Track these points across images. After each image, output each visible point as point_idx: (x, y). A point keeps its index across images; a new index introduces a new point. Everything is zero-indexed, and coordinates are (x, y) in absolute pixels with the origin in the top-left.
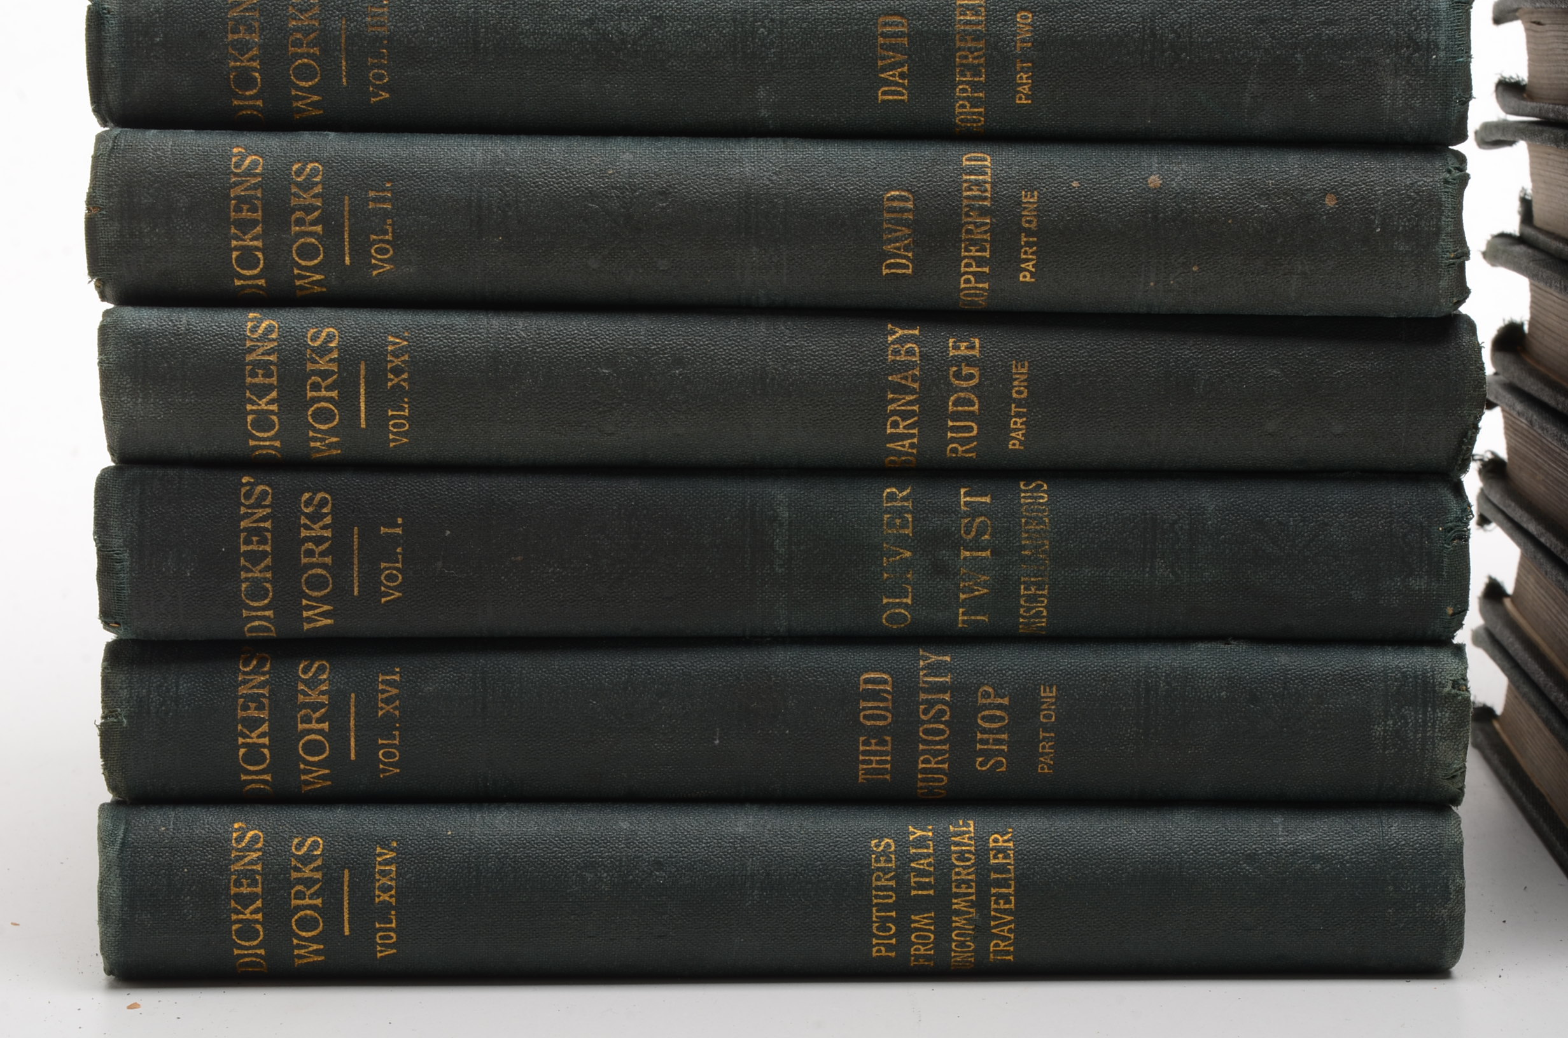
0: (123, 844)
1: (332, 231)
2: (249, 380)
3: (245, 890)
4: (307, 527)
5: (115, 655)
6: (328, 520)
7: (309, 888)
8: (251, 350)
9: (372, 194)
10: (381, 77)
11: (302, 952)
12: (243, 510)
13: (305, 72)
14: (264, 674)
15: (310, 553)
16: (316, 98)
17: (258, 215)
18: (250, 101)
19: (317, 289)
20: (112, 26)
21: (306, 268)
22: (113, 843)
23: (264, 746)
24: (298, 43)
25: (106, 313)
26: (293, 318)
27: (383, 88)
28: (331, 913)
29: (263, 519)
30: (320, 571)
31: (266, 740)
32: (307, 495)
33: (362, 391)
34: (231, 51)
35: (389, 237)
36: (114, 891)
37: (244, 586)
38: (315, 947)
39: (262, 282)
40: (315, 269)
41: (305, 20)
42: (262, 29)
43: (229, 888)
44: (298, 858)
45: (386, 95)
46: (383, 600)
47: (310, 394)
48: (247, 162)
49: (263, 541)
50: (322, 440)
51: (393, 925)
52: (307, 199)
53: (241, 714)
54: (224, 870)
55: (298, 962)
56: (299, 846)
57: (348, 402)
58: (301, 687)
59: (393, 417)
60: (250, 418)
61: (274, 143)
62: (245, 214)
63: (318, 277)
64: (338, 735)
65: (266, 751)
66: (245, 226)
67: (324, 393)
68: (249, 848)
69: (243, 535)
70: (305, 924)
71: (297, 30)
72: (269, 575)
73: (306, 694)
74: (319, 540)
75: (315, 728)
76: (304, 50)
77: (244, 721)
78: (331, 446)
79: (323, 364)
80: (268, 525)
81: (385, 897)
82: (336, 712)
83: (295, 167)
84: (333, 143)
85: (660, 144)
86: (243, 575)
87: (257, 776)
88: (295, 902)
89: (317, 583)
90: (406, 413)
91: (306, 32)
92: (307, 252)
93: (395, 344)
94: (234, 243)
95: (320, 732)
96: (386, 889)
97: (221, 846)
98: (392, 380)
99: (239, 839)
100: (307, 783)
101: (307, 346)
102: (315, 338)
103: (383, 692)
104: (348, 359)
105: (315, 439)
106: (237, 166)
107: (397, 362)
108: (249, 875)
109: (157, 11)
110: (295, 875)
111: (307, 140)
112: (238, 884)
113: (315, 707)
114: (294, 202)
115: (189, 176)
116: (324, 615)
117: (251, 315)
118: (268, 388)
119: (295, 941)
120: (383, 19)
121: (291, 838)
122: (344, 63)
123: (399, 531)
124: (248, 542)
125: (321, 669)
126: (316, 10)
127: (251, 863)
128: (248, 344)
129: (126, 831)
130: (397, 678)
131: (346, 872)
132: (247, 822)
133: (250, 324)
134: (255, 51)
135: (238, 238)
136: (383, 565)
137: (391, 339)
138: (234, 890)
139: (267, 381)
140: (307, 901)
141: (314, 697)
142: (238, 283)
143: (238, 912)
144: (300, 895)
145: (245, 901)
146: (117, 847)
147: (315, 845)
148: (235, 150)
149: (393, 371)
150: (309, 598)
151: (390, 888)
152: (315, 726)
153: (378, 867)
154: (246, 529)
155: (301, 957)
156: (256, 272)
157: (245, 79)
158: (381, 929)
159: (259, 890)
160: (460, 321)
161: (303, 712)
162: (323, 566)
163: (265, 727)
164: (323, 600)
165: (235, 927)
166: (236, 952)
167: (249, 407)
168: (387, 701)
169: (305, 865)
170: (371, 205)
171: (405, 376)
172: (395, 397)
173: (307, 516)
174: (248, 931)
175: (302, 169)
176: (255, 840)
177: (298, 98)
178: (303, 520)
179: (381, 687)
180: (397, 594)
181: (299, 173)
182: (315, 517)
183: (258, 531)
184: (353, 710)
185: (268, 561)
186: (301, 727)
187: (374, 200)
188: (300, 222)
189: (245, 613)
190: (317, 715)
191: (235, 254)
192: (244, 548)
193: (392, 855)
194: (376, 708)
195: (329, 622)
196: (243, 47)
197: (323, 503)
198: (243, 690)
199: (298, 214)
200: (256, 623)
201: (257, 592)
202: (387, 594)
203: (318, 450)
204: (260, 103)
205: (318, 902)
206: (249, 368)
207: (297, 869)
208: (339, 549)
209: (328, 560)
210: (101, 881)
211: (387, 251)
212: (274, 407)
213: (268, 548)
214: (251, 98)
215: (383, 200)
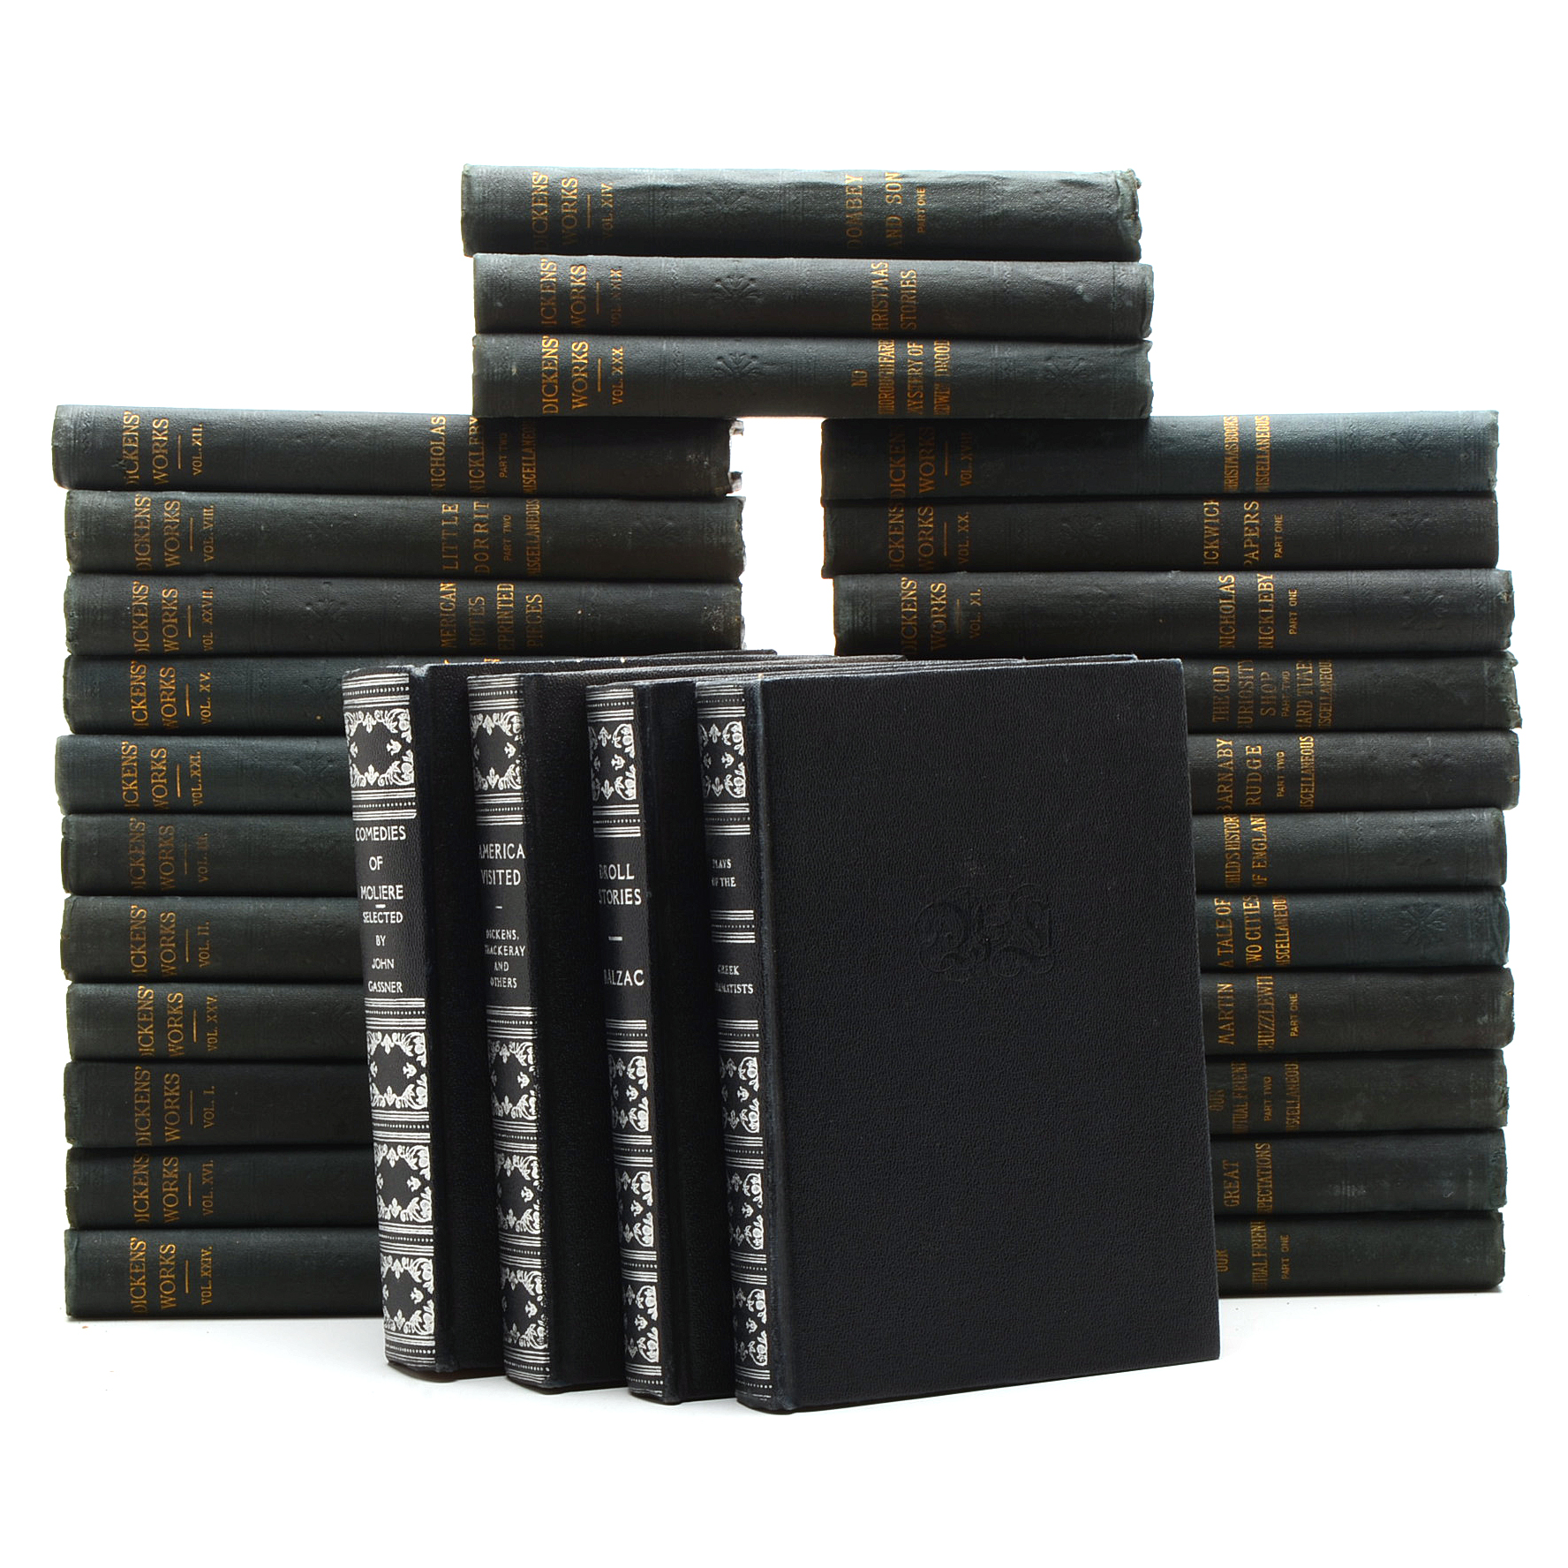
0: (77, 1248)
1: (180, 947)
2: (139, 1019)
3: (137, 1271)
4: (168, 1091)
5: (73, 1156)
6: (178, 1088)
7: (168, 1269)
8: (141, 1004)
9: (199, 928)
10: (204, 870)
11: (165, 1302)
12: (136, 1083)
13: (167, 869)
14: (146, 1164)
15: (169, 1104)
16: (171, 880)
17: (144, 939)
18: (140, 882)
19: (172, 974)
20: (73, 848)
21: (167, 964)
22: (72, 1248)
23: (146, 1199)
24: (164, 855)
25: (69, 987)
26: (161, 988)
27: (205, 875)
28: (179, 1282)
29: (146, 1087)
30: (173, 1113)
31: (147, 1197)
32: (167, 1076)
33: (194, 1024)
34: (131, 859)
35: (207, 949)
36: (73, 1272)
37: (136, 1120)
38: (171, 1299)
39: (145, 971)
40: (171, 964)
41: (167, 843)
42: (146, 849)
43: (129, 1269)
44: (163, 1255)
45: (206, 879)
46: (205, 1127)
47: (169, 1026)
48: (139, 913)
49: (146, 1098)
50: (174, 1048)
51: (210, 1288)
52: (167, 931)
53: (135, 1184)
54: (127, 1260)
55: (163, 1307)
56: (163, 1249)
57: (187, 1029)
58: (164, 1170)
59: (210, 1036)
60: (140, 1038)
61: (152, 903)
62: (138, 938)
63: (173, 968)
64: (182, 1194)
65: (147, 1202)
66: (138, 944)
67: (176, 1025)
68: (139, 1250)
69: (136, 1095)
70: (167, 1287)
71: (163, 848)
72: (149, 1115)
73: (166, 1174)
74: (173, 1098)
75: (171, 1191)
76: (166, 858)
77: (136, 1187)
78: (179, 1051)
79: (175, 1011)
80: (148, 1090)
81: (206, 1274)
82: (181, 1183)
83: (162, 915)
84: (180, 902)
85: (340, 902)
86: (136, 1115)
87: (142, 1215)
88: (162, 1277)
89: (173, 1119)
90: (216, 1034)
91: (167, 849)
92: (168, 956)
93: (210, 1001)
94: (132, 952)
95: (173, 1192)
96: (206, 1270)
97: (126, 1249)
98: (210, 1019)
99: (134, 1246)
100: (167, 1218)
101: (167, 1002)
102: (171, 998)
103: (205, 1172)
104: (188, 1008)
105: (172, 1048)
106: (134, 915)
107: (211, 1010)
108: (138, 1263)
109: (95, 840)
110: (161, 1263)
111: (167, 901)
112: (134, 1268)
113: (171, 1180)
114: (162, 932)
115: (110, 920)
116: (176, 1134)
117: (140, 987)
118: (149, 1023)
119: (162, 1296)
120: (205, 842)
121: (159, 1245)
122: (186, 864)
123: (213, 1092)
124: (138, 1099)
125: (174, 1162)
126: (172, 839)
127: (140, 1257)
128: (139, 1001)
129: (78, 1242)
130: (211, 1165)
131: (187, 1262)
132: (137, 1237)
133: (140, 992)
134: (142, 859)
135: (134, 950)
136: (205, 1109)
137: (208, 998)
138: (131, 1271)
139: (148, 1020)
140: (168, 1276)
141: (171, 1175)
142: (134, 971)
143: (134, 1282)
144: (164, 1273)
145: (137, 1276)
146: (74, 1249)
147: (171, 1248)
148: (133, 907)
149: (209, 1014)
150: (168, 1126)
151: (208, 1269)
152: (171, 1189)
153: (203, 1259)
154: (137, 1092)
155: (164, 1304)
156: (143, 966)
157: (137, 872)
158: (204, 1290)
159: (144, 1270)
160: (242, 989)
161: (165, 1183)
162: (176, 1110)
163: (147, 1190)
164: (175, 1127)
165: (132, 1289)
166: (132, 1302)
167: (139, 1032)
168: (206, 1177)
169: (167, 1258)
170: (199, 933)
171: (215, 1016)
172: (211, 1026)
173: (167, 1085)
174: (138, 1291)
175: (166, 916)
176: (142, 1246)
177: (163, 880)
178: (166, 1088)
179: (204, 1170)
180: (212, 1124)
181: (164, 918)
182: (172, 1086)
183: (143, 1093)
184: (190, 1181)
185: (149, 1108)
186: (164, 1190)
187: (201, 931)
188: (164, 942)
189: (137, 1134)
190: (172, 1184)
191: (132, 958)
192: (136, 1102)
193: (209, 1253)
194: (202, 1181)
195: (178, 1138)
196: (137, 857)
197: (175, 1079)
198: (136, 1172)
199: (164, 938)
200: (142, 1139)
201: (143, 1123)
202: (207, 1124)
203: (172, 1053)
204: (144, 883)
205: (173, 1276)
206: (139, 1013)
207: (162, 1260)
208: (183, 1102)
209: (178, 1107)
210: (66, 1267)
211: (206, 956)
212: (151, 1032)
213: (148, 1102)
214: (140, 880)
215: (205, 931)
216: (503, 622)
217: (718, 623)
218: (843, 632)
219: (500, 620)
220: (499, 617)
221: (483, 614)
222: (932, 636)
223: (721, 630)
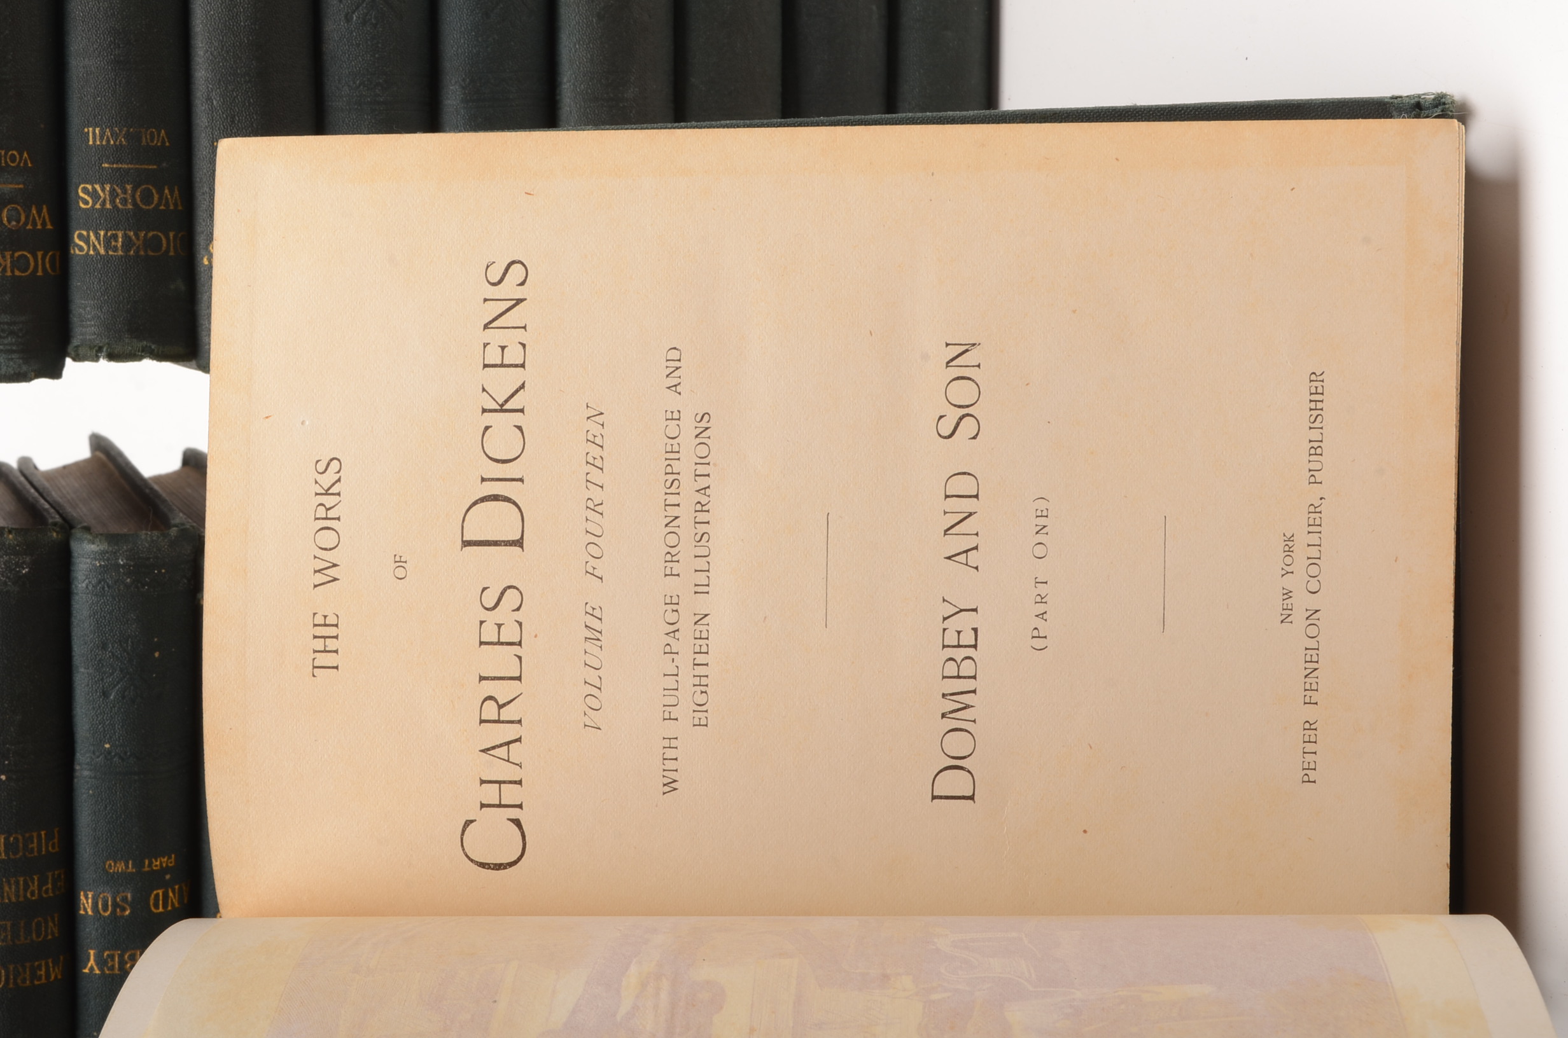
216: (21, 892)
217: (17, 564)
218: (24, 368)
219: (17, 896)
220: (13, 899)
221: (9, 924)
222: (29, 227)
223: (28, 559)
